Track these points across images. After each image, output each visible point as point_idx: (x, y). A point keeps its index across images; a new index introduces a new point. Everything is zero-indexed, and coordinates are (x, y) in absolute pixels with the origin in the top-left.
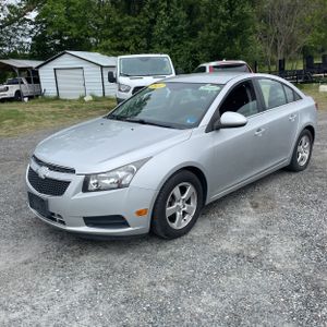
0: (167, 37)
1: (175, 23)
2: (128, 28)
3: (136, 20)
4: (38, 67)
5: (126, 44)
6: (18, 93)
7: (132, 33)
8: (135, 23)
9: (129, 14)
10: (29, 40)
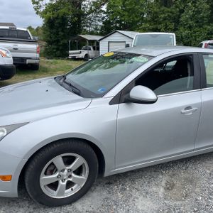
0: (190, 22)
1: (199, 12)
2: (162, 16)
3: (169, 10)
4: (100, 40)
5: (160, 26)
6: (86, 55)
7: (165, 19)
8: (168, 12)
9: (165, 6)
10: (101, 24)
